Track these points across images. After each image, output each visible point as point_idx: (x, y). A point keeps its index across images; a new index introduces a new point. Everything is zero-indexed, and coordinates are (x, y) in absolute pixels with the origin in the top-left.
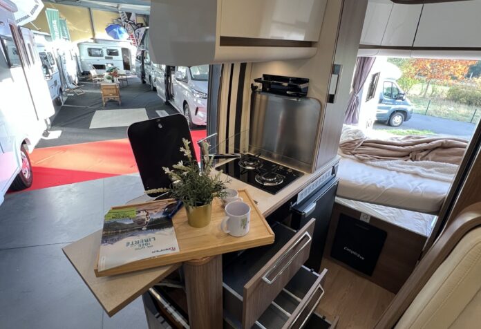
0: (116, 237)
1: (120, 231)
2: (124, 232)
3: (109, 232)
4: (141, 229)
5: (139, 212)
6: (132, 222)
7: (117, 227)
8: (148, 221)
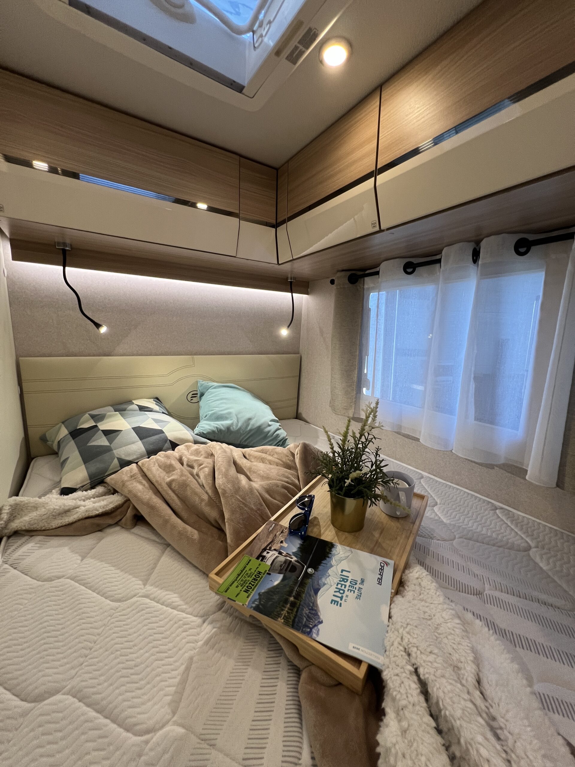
0: (306, 611)
1: (292, 599)
2: (298, 596)
3: (284, 613)
4: (307, 576)
5: (261, 557)
6: (281, 577)
7: (276, 597)
8: (294, 559)
